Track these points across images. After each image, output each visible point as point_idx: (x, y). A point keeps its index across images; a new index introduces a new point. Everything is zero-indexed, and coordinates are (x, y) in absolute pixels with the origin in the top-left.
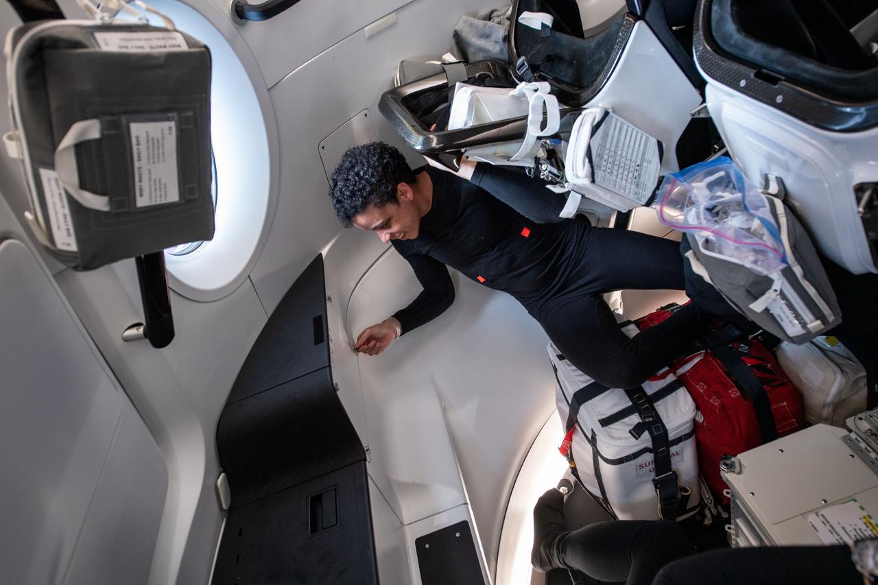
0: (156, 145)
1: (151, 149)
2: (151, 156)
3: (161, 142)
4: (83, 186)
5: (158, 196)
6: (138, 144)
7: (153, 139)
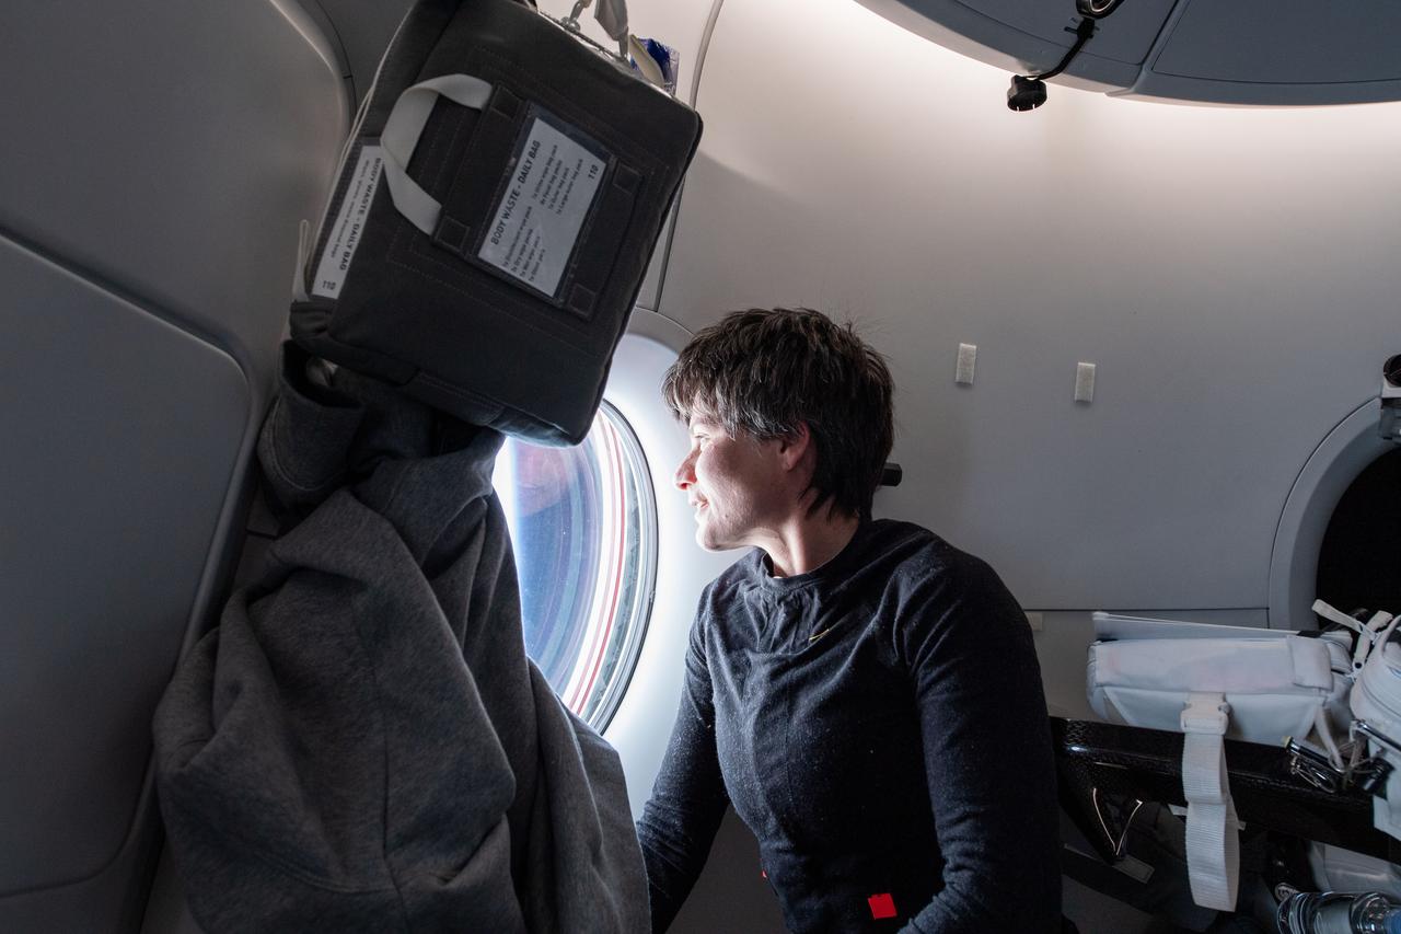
0: (559, 178)
1: (549, 177)
2: (544, 188)
3: (569, 177)
4: (413, 170)
5: (522, 264)
6: (532, 155)
7: (560, 163)
